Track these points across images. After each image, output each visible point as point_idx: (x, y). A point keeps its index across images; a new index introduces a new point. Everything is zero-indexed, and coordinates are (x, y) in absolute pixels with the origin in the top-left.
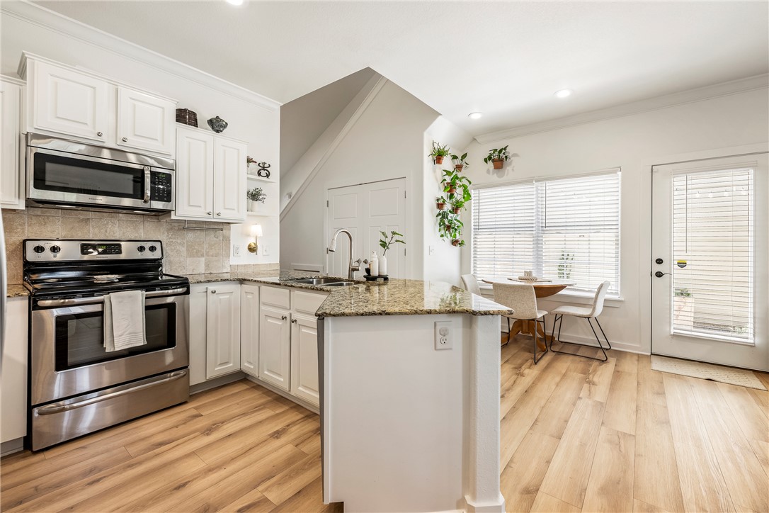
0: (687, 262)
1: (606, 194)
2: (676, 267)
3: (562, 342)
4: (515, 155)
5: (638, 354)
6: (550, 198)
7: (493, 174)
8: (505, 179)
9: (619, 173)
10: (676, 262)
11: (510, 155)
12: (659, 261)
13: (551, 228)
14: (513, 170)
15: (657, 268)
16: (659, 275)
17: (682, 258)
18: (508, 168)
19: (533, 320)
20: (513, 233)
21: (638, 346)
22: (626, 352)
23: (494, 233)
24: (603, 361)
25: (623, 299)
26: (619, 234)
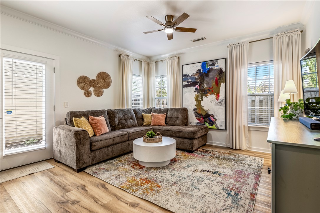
0: (13, 110)
2: (6, 114)
10: (6, 111)
17: (9, 109)
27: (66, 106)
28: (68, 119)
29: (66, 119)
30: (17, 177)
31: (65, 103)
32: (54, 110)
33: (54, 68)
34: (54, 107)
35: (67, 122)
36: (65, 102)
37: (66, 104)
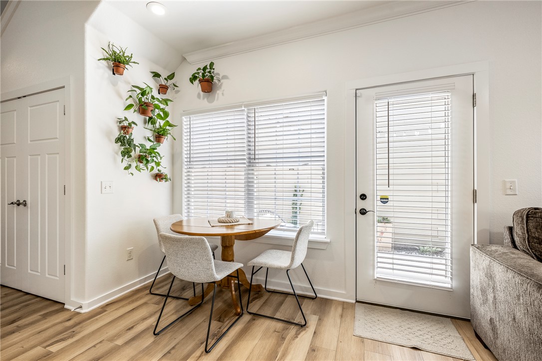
0: (389, 197)
1: (313, 122)
2: (379, 203)
3: (269, 292)
4: (225, 77)
5: (344, 302)
6: (260, 127)
7: (204, 99)
8: (216, 104)
9: (325, 98)
10: (379, 198)
11: (220, 77)
12: (363, 197)
13: (260, 161)
14: (223, 94)
15: (362, 204)
16: (363, 212)
17: (384, 194)
18: (218, 92)
19: (214, 282)
20: (226, 166)
21: (344, 292)
22: (332, 300)
23: (208, 166)
24: (302, 326)
25: (328, 240)
26: (326, 166)
27: (509, 192)
28: (518, 231)
29: (511, 229)
30: (390, 340)
31: (504, 182)
32: (475, 201)
33: (474, 96)
34: (475, 192)
35: (517, 239)
36: (507, 180)
37: (508, 185)
